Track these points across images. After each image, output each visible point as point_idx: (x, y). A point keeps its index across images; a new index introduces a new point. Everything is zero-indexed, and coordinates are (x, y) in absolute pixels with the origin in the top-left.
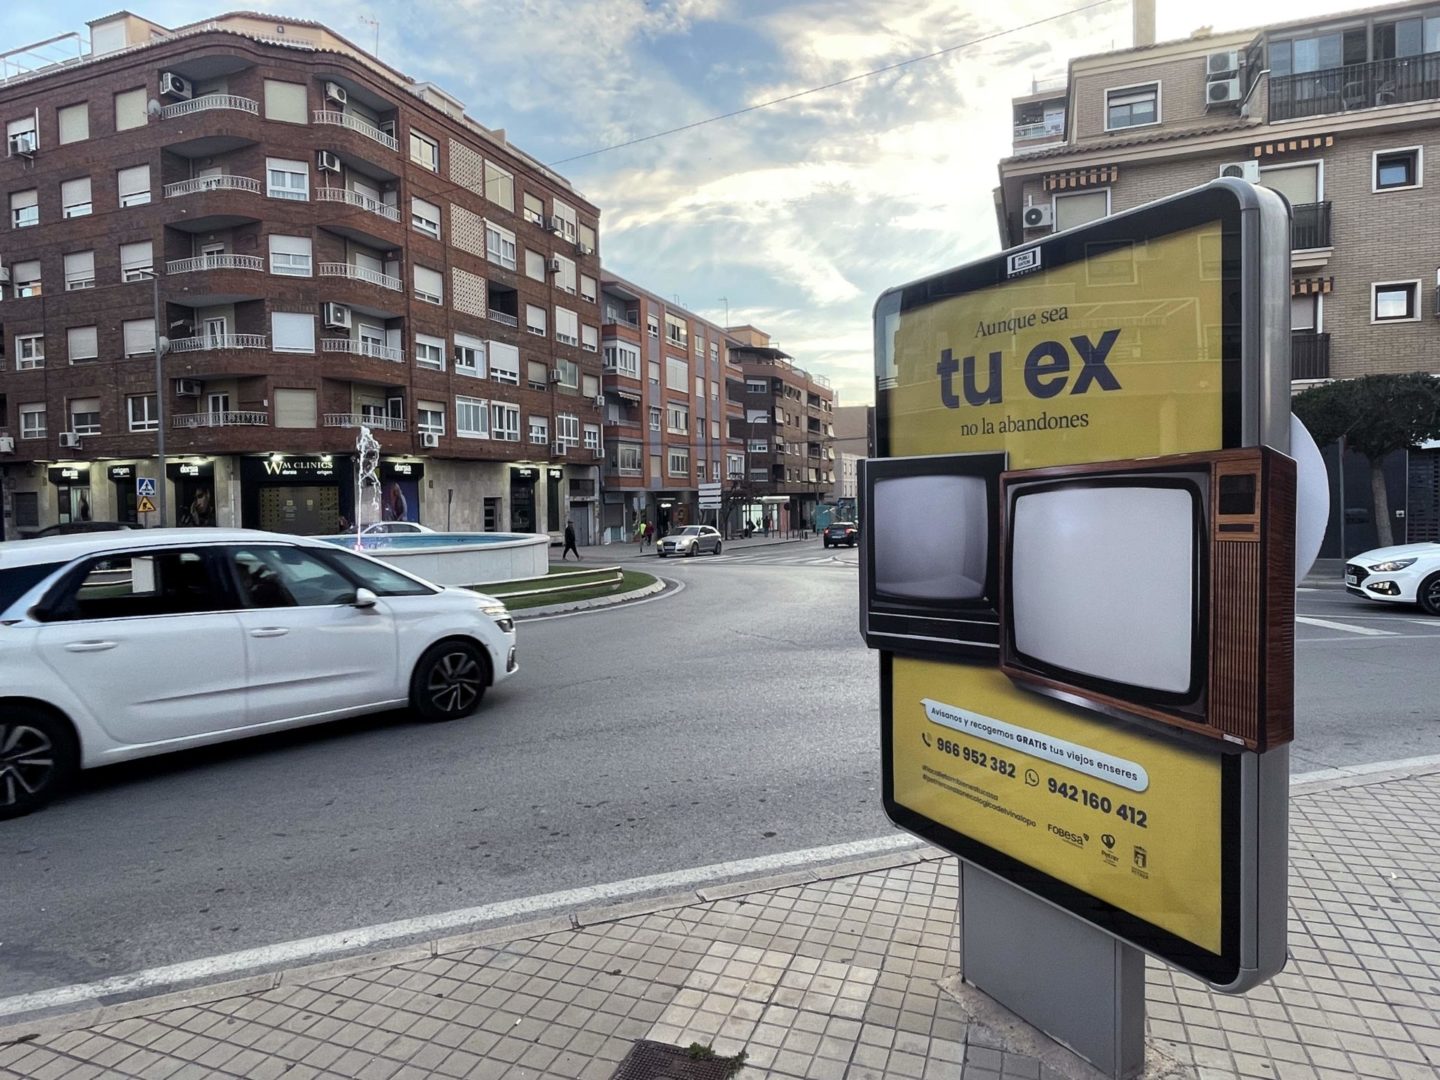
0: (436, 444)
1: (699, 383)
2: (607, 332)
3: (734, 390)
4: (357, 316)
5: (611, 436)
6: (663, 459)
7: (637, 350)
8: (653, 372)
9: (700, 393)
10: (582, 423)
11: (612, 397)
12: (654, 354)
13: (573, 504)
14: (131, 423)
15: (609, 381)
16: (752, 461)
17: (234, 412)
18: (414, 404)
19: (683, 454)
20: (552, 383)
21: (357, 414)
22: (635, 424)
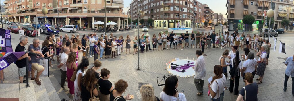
0: (181, 19)
1: (202, 11)
2: (194, 6)
3: (205, 12)
4: (176, 6)
5: (194, 17)
7: (196, 8)
8: (198, 11)
9: (202, 13)
10: (192, 16)
11: (194, 13)
12: (198, 9)
13: (191, 24)
14: (161, 17)
15: (194, 11)
16: (206, 20)
17: (168, 16)
18: (180, 15)
19: (200, 19)
20: (190, 12)
21: (176, 16)
22: (196, 16)
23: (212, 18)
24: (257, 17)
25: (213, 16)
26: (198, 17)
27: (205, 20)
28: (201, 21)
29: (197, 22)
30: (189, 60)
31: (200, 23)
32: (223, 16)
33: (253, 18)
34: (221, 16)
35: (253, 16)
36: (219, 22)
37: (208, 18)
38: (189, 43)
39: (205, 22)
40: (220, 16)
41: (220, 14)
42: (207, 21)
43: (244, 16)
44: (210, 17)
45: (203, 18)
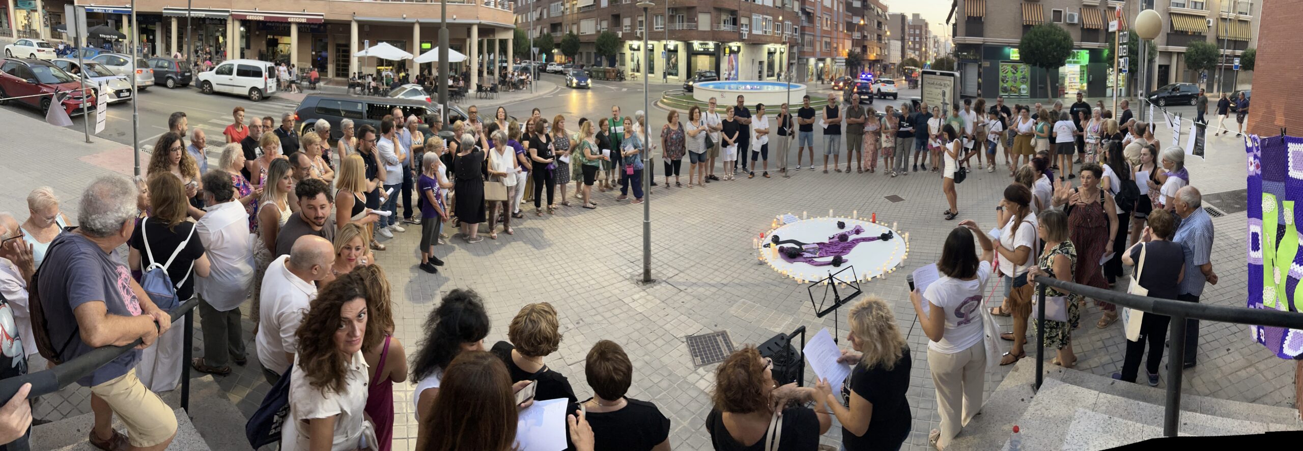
0: (746, 38)
5: (803, 31)
6: (821, 42)
9: (835, 9)
10: (793, 25)
11: (804, 11)
13: (788, 63)
14: (655, 27)
15: (804, 3)
16: (855, 43)
17: (685, 24)
18: (740, 21)
19: (828, 40)
20: (784, 5)
21: (722, 24)
22: (811, 25)
23: (880, 38)
24: (1080, 32)
25: (885, 28)
26: (818, 33)
27: (848, 45)
28: (831, 51)
29: (813, 54)
31: (828, 60)
32: (926, 25)
33: (1067, 38)
34: (920, 27)
35: (1066, 29)
36: (911, 54)
37: (864, 37)
39: (850, 54)
40: (914, 27)
41: (916, 16)
42: (858, 50)
43: (1027, 27)
44: (871, 33)
45: (841, 35)
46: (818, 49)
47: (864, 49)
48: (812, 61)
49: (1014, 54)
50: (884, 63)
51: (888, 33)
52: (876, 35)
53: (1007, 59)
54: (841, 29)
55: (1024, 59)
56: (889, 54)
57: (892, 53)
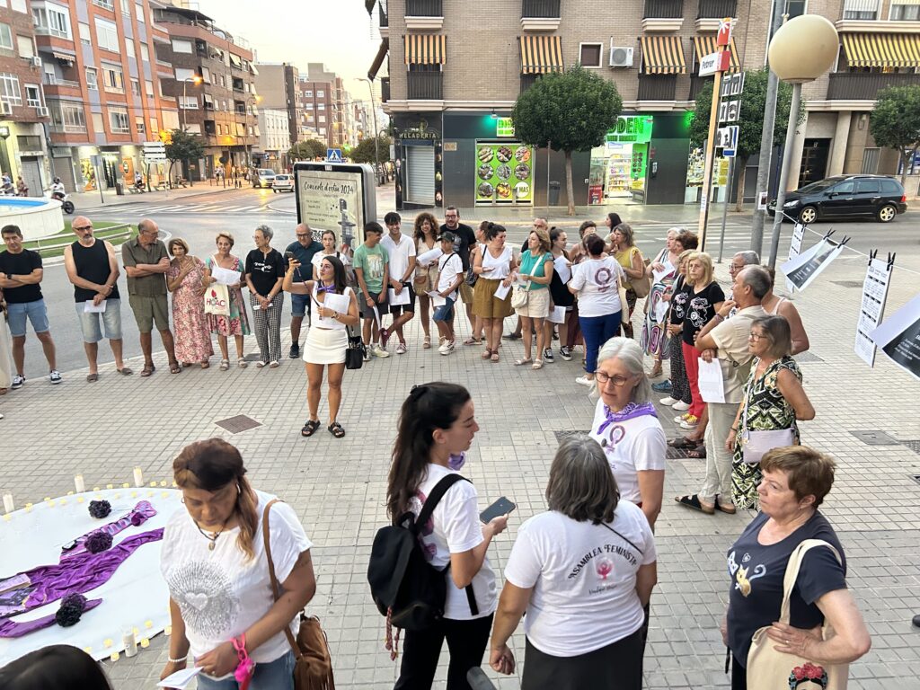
1: (129, 45)
3: (163, 52)
6: (104, 116)
8: (84, 32)
9: (130, 52)
12: (83, 15)
16: (186, 117)
19: (122, 112)
22: (72, 84)
23: (240, 106)
24: (635, 84)
25: (250, 89)
27: (171, 121)
29: (88, 138)
30: (99, 496)
31: (128, 150)
32: (338, 82)
33: (608, 93)
34: (326, 90)
36: (308, 134)
37: (207, 106)
38: (55, 337)
39: (178, 137)
40: (315, 88)
41: (315, 68)
42: (195, 129)
43: (528, 79)
44: (221, 97)
45: (152, 103)
46: (98, 128)
47: (209, 127)
48: (87, 152)
49: (505, 128)
50: (254, 150)
51: (258, 98)
52: (231, 103)
53: (491, 137)
54: (149, 91)
55: (523, 135)
56: (264, 134)
57: (270, 132)
